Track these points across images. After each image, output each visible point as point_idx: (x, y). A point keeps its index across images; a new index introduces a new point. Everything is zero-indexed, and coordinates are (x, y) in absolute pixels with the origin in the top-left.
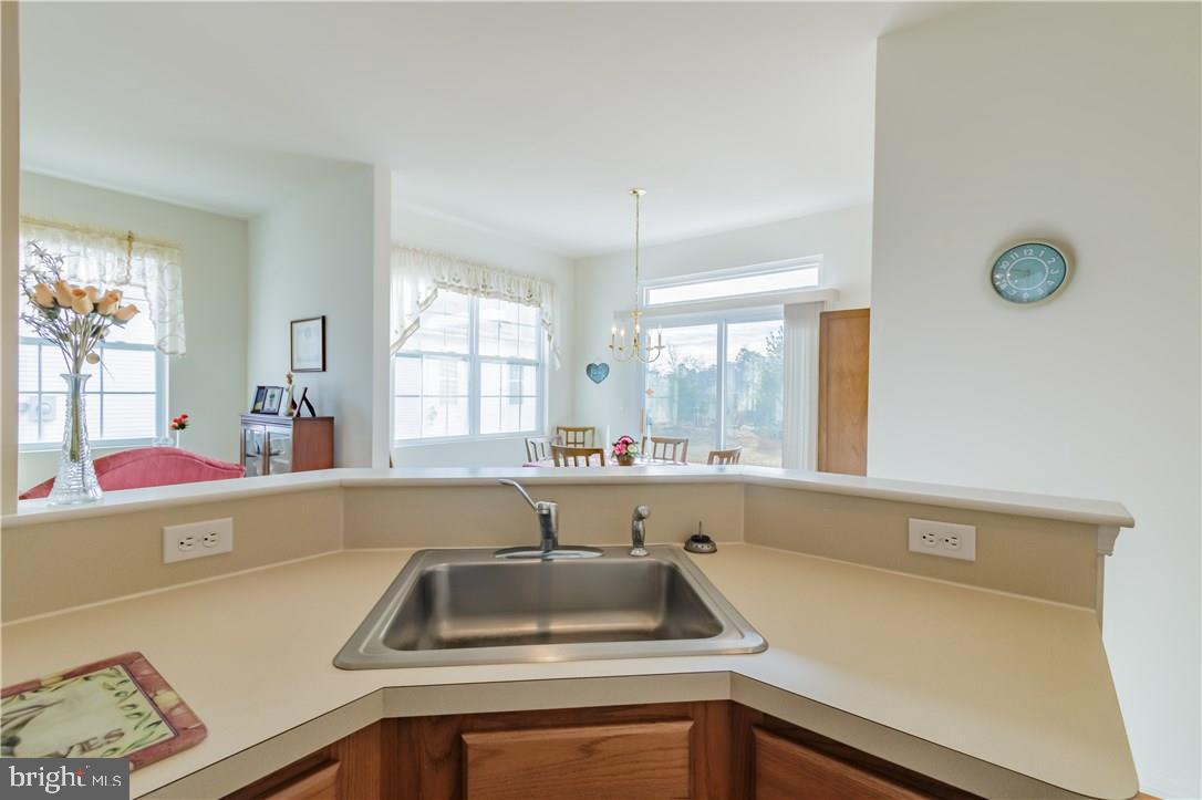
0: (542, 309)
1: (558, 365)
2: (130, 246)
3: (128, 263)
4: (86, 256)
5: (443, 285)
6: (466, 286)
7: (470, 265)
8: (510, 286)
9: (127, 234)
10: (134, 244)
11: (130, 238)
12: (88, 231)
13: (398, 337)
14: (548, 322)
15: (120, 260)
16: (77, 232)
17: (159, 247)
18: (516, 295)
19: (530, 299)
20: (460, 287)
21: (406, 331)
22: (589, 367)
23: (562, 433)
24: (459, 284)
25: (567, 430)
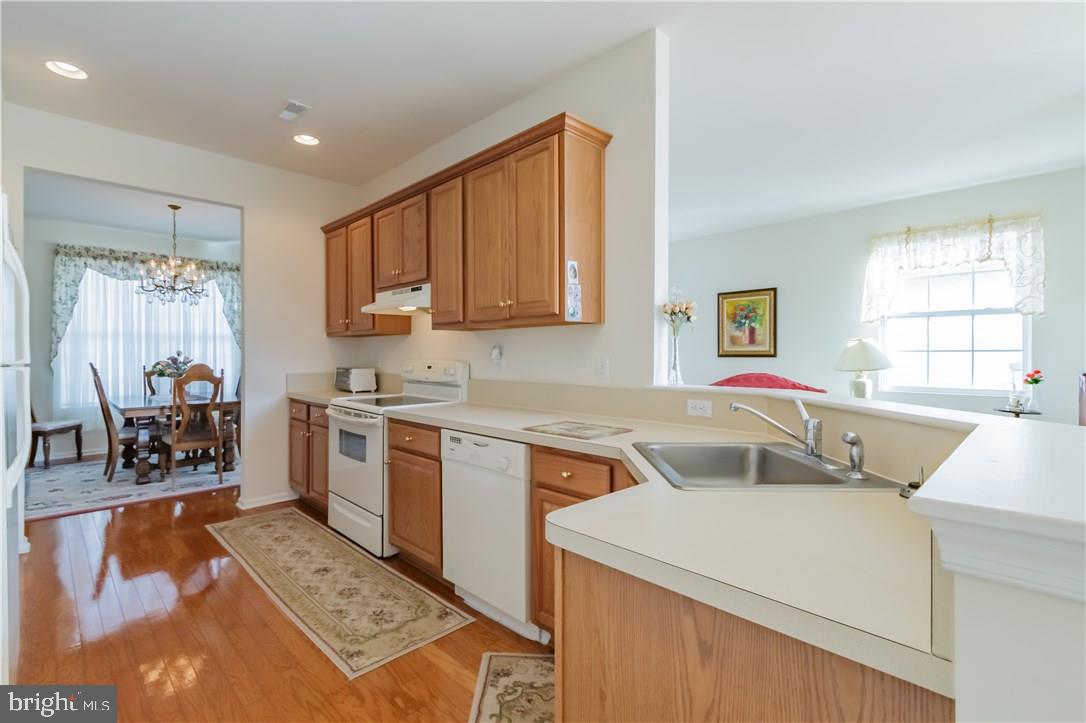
2: (991, 227)
3: (990, 242)
4: (955, 246)
9: (988, 217)
10: (995, 225)
11: (991, 221)
12: (956, 226)
15: (982, 241)
16: (949, 229)
17: (1018, 220)
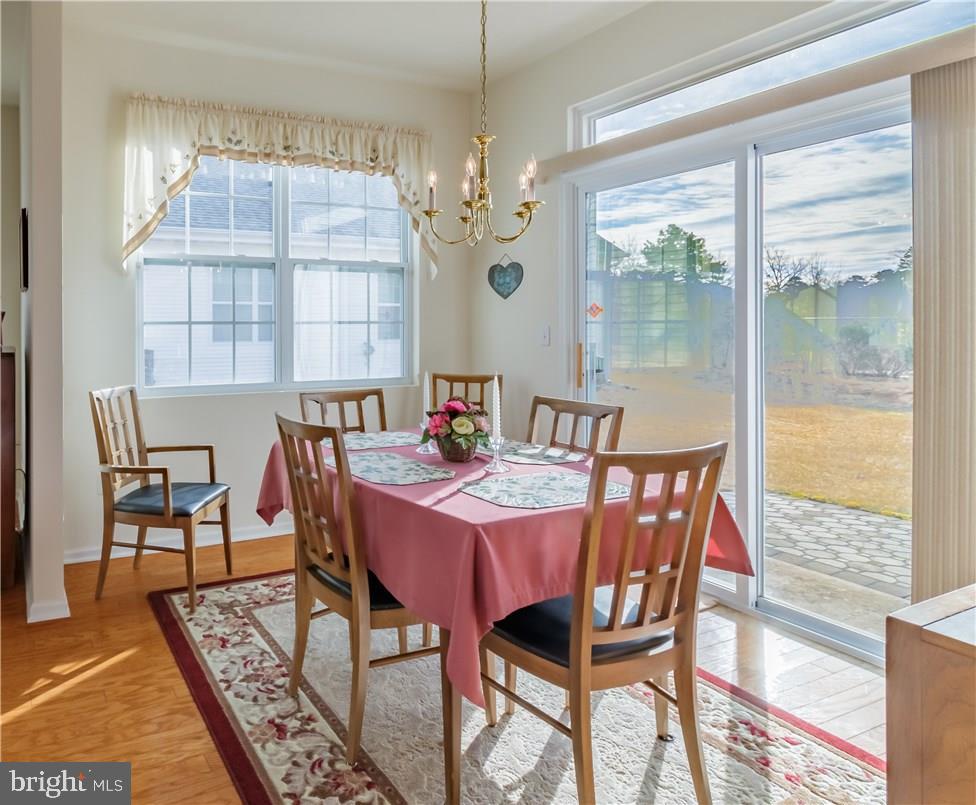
0: (397, 178)
1: (434, 269)
5: (210, 150)
6: (252, 150)
7: (260, 116)
8: (336, 144)
13: (132, 233)
14: (411, 198)
18: (347, 158)
19: (375, 162)
20: (242, 152)
21: (147, 226)
22: (493, 270)
23: (443, 385)
24: (237, 148)
25: (451, 379)
